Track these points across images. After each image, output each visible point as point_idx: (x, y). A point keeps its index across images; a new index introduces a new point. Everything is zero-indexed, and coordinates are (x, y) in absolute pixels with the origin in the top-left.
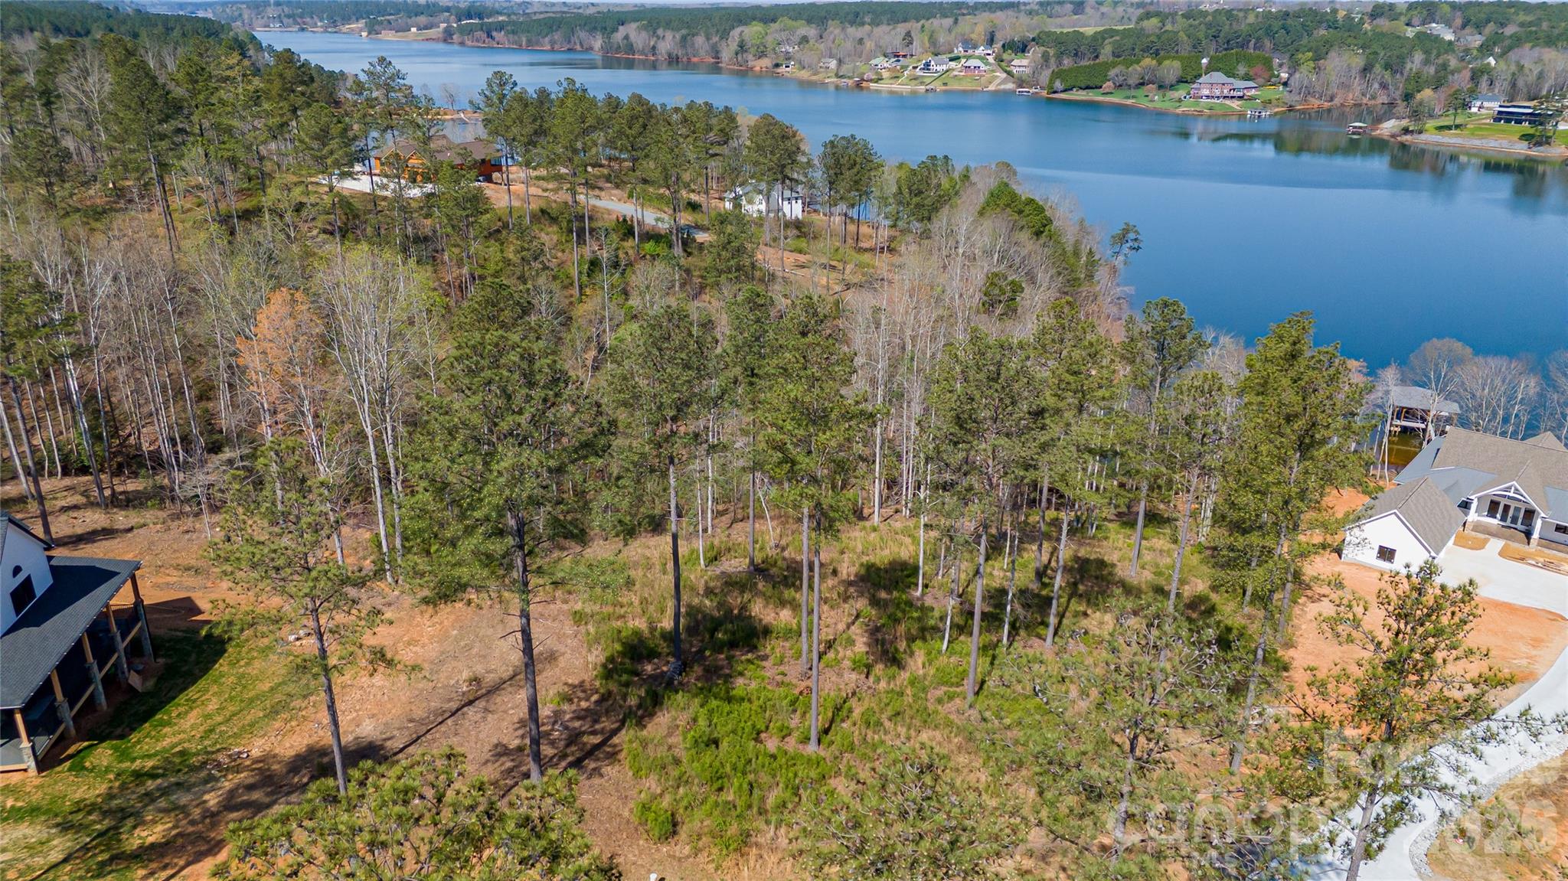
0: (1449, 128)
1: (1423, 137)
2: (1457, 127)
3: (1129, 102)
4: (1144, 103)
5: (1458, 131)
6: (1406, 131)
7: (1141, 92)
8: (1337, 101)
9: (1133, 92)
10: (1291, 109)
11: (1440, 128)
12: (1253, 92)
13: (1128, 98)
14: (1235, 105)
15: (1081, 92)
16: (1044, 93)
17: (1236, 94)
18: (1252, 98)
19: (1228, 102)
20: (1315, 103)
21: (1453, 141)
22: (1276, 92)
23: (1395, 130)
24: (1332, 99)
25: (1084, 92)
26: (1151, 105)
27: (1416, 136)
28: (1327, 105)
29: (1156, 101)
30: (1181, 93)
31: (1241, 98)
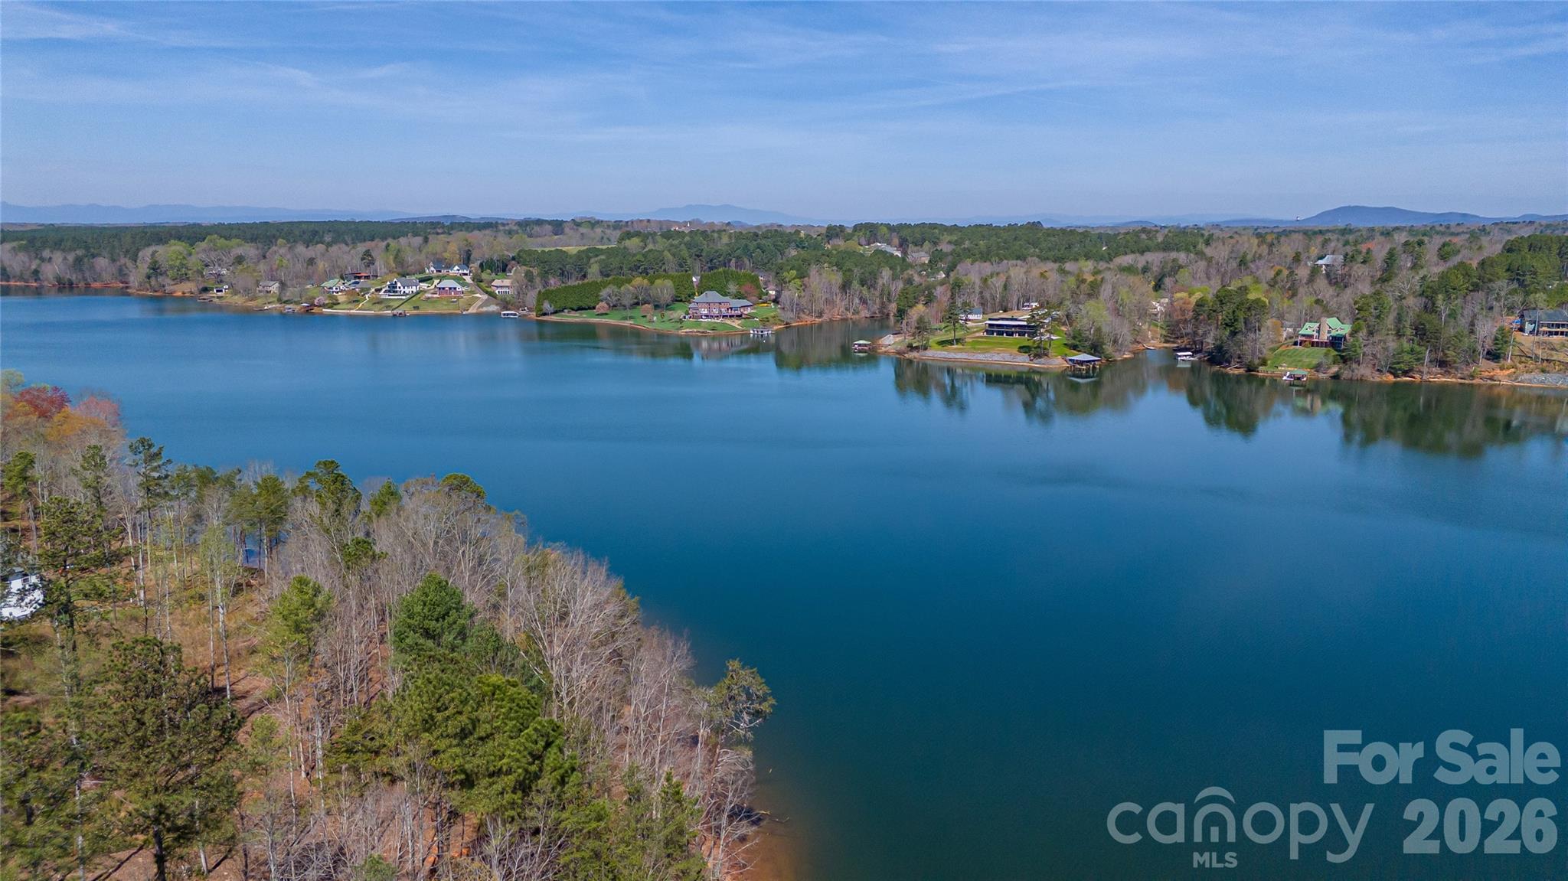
0: (950, 342)
1: (929, 353)
2: (958, 341)
3: (627, 323)
4: (643, 325)
5: (960, 346)
6: (911, 347)
7: (637, 312)
8: (825, 317)
9: (629, 313)
10: (788, 326)
11: (942, 343)
12: (749, 311)
13: (625, 318)
14: (736, 324)
15: (573, 314)
16: (533, 315)
17: (733, 313)
18: (750, 317)
19: (728, 321)
20: (808, 320)
21: (959, 356)
22: (769, 310)
23: (902, 347)
24: (820, 315)
25: (577, 314)
26: (650, 326)
27: (922, 352)
28: (818, 320)
29: (651, 322)
30: (679, 313)
31: (739, 316)
